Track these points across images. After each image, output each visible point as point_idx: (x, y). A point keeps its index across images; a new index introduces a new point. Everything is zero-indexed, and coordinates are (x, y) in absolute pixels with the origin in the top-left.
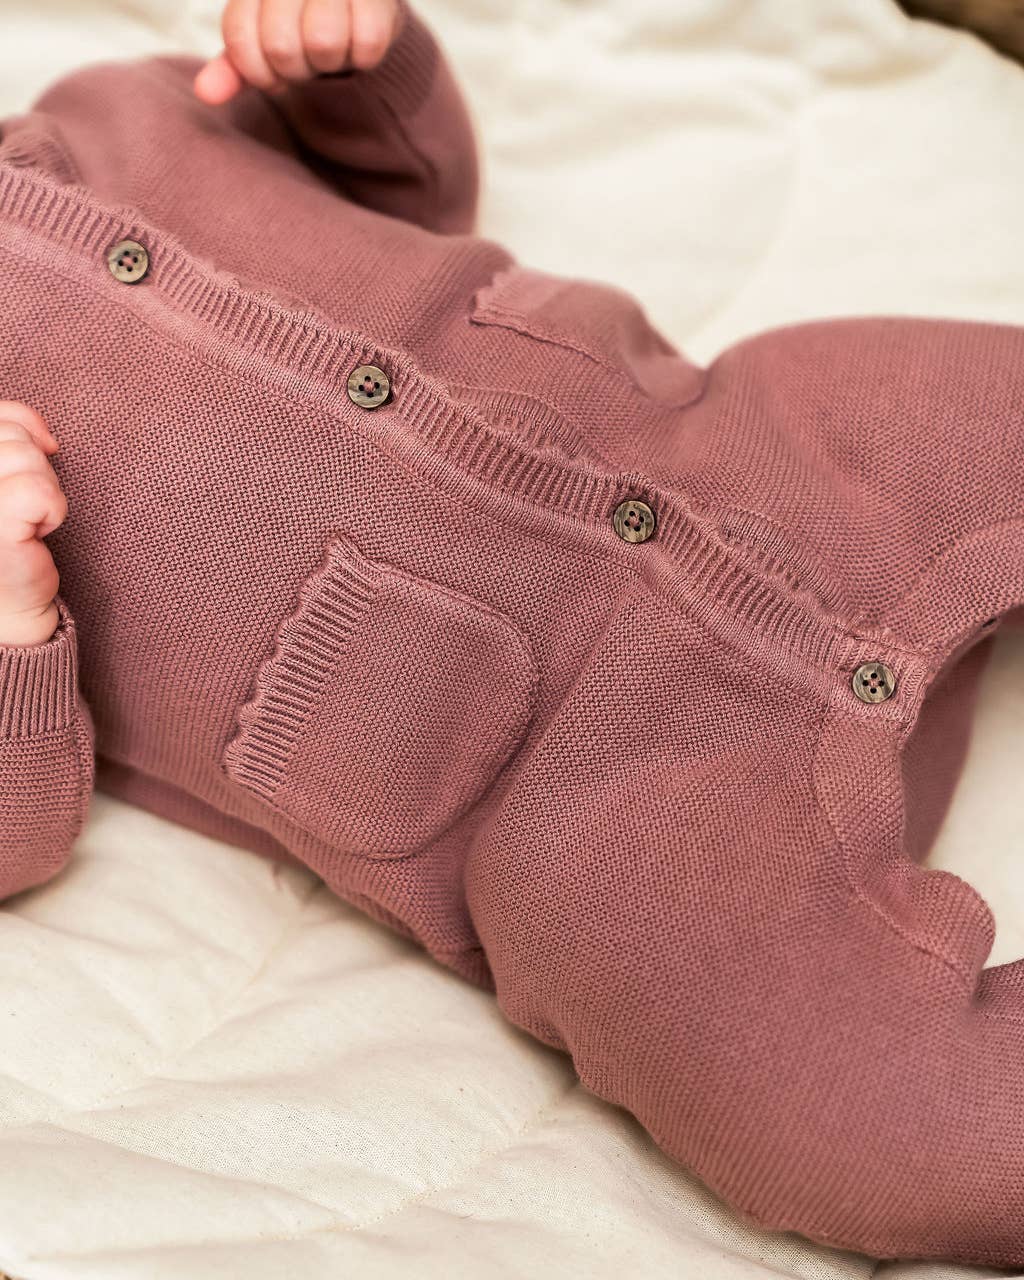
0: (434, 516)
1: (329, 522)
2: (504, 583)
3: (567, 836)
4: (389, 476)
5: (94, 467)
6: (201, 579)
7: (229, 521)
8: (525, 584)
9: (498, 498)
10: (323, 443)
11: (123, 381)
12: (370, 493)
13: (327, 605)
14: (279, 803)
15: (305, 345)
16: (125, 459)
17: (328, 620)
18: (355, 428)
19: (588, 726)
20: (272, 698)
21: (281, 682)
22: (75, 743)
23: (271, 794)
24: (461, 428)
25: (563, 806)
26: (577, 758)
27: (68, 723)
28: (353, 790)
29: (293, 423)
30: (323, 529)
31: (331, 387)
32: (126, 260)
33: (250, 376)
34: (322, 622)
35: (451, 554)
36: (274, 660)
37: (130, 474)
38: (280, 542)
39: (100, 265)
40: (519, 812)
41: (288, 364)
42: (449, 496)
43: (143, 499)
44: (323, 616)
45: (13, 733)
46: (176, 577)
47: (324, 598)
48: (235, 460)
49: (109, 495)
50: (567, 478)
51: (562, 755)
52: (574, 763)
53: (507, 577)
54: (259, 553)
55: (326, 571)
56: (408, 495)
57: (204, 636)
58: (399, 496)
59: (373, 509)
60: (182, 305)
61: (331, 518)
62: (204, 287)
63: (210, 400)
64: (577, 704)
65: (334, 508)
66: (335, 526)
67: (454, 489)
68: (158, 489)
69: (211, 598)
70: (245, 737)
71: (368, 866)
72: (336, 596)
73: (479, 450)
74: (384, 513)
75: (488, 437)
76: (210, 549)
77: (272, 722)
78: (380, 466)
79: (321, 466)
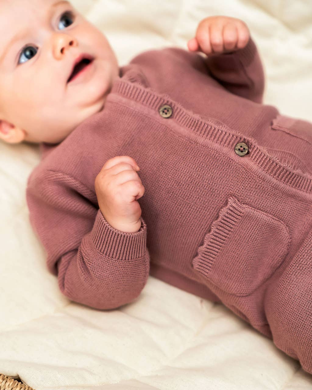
0: (262, 190)
1: (229, 191)
2: (282, 211)
3: (301, 291)
4: (248, 177)
5: (156, 174)
6: (188, 208)
7: (198, 190)
8: (288, 212)
9: (282, 185)
10: (227, 167)
11: (165, 148)
12: (242, 182)
13: (227, 217)
14: (209, 277)
15: (222, 136)
16: (165, 172)
17: (227, 222)
18: (237, 162)
19: (308, 257)
20: (209, 245)
21: (212, 240)
22: (145, 261)
23: (206, 274)
24: (272, 163)
25: (300, 282)
26: (305, 267)
27: (143, 255)
28: (233, 274)
29: (218, 160)
30: (227, 193)
31: (230, 149)
32: (165, 111)
33: (205, 146)
34: (226, 222)
35: (267, 202)
36: (210, 234)
37: (167, 176)
38: (213, 197)
39: (157, 113)
40: (286, 283)
41: (217, 142)
42: (267, 184)
43: (171, 184)
44: (226, 220)
45: (127, 259)
46: (181, 207)
47: (227, 215)
48: (200, 172)
49: (160, 183)
50: (303, 179)
51: (300, 266)
52: (303, 268)
53: (283, 209)
54: (207, 200)
55: (228, 207)
56: (254, 183)
57: (188, 226)
58: (251, 184)
59: (243, 188)
60: (183, 124)
61: (229, 190)
62: (189, 119)
63: (192, 153)
64: (305, 250)
65: (230, 187)
66: (230, 193)
67: (269, 182)
68: (176, 181)
69: (191, 214)
70: (200, 256)
71: (235, 298)
72: (230, 214)
73: (277, 171)
74: (246, 189)
75: (280, 167)
76: (192, 199)
77: (208, 252)
78: (245, 174)
79: (227, 174)
